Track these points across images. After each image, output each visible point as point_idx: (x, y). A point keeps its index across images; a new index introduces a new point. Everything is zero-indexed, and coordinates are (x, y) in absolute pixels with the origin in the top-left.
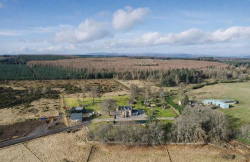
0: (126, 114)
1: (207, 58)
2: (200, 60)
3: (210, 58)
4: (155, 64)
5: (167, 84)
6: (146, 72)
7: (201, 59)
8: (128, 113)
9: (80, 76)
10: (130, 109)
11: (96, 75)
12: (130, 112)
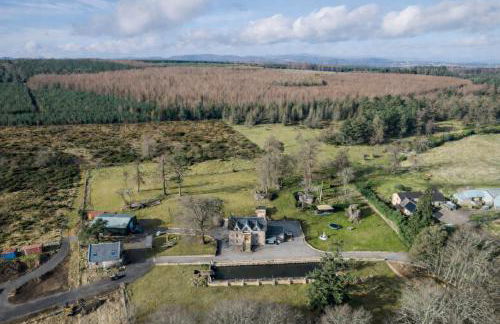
0: (249, 242)
1: (432, 67)
2: (416, 73)
3: (439, 68)
4: (320, 81)
5: (355, 139)
6: (300, 104)
7: (418, 70)
8: (254, 237)
9: (144, 113)
10: (261, 226)
11: (182, 113)
12: (261, 235)
